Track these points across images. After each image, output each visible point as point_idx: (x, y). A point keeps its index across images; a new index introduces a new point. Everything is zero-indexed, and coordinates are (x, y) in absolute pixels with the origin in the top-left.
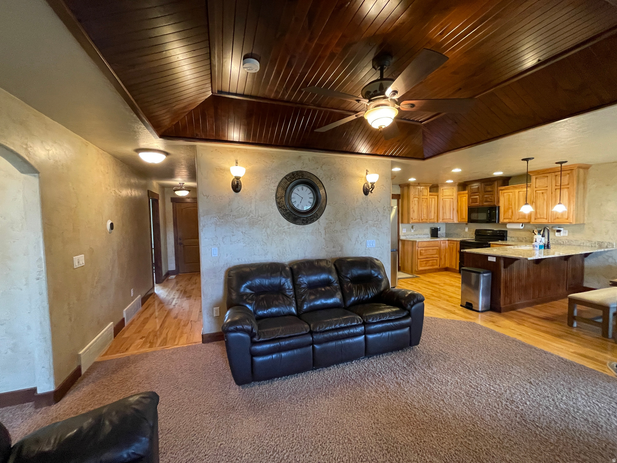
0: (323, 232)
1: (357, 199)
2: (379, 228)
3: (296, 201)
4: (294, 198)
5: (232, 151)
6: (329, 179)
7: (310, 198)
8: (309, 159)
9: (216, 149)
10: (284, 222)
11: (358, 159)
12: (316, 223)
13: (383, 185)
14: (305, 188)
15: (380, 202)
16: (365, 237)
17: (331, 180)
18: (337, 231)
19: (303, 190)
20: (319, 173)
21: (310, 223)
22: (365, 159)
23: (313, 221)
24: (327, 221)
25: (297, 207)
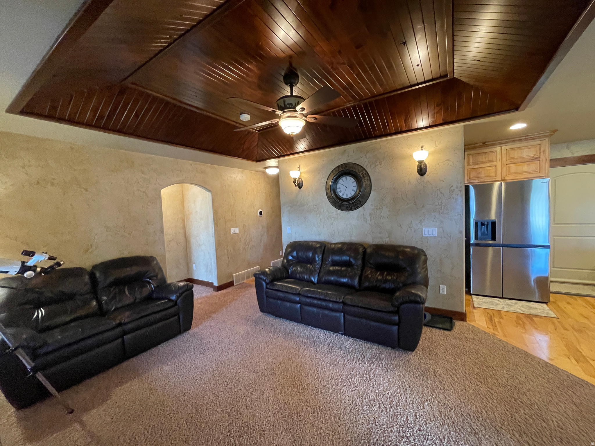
0: (369, 218)
1: (409, 181)
2: (443, 213)
3: (341, 191)
4: (339, 188)
5: (297, 159)
6: (373, 166)
7: (354, 186)
8: (354, 151)
9: (288, 160)
10: (333, 209)
11: (409, 137)
12: (361, 209)
13: (448, 160)
14: (349, 178)
15: (443, 181)
16: (421, 224)
17: (376, 166)
18: (383, 217)
19: (347, 180)
20: (363, 162)
21: (355, 209)
22: (419, 134)
23: (358, 208)
24: (373, 207)
25: (342, 195)
